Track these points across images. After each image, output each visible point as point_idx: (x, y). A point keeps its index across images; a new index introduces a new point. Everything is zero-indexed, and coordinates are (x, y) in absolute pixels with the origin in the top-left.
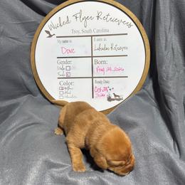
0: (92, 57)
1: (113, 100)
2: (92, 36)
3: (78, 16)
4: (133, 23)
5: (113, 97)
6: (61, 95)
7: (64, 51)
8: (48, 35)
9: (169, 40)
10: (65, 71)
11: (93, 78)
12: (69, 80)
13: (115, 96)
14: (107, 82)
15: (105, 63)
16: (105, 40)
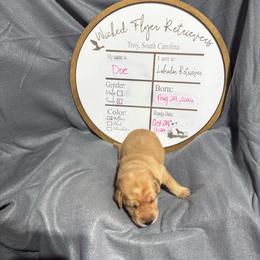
0: (153, 81)
1: (175, 136)
2: (155, 53)
3: (139, 22)
4: (213, 41)
5: (175, 133)
6: (109, 126)
7: (116, 70)
10: (116, 97)
11: (151, 108)
12: (121, 109)
13: (179, 132)
14: (169, 115)
15: (169, 90)
16: (172, 60)
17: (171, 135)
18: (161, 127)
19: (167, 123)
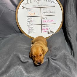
0: (41, 16)
2: (41, 8)
4: (57, 2)
6: (29, 32)
8: (23, 8)
9: (72, 11)
10: (30, 22)
11: (41, 25)
12: (32, 26)
15: (46, 18)
16: (46, 9)
17: (49, 33)
18: (45, 30)
19: (47, 29)
